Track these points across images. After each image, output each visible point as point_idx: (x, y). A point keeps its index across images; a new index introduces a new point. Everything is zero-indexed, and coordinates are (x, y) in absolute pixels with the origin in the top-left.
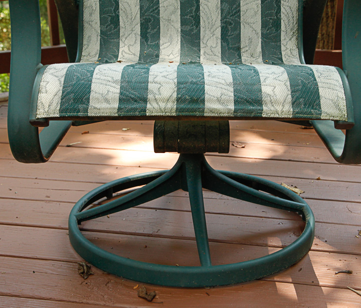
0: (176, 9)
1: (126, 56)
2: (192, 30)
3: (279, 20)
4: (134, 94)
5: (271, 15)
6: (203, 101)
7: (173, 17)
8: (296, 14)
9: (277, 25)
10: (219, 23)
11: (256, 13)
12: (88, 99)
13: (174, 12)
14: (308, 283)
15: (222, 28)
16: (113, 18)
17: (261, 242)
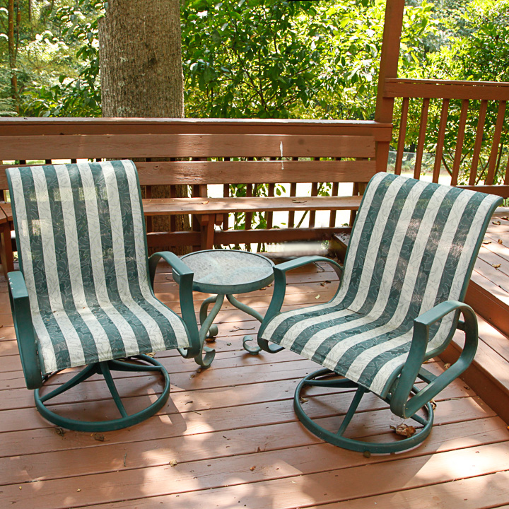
0: (79, 273)
1: (55, 305)
2: (89, 284)
3: (137, 271)
4: (90, 352)
5: (132, 269)
6: (124, 349)
7: (78, 278)
8: (145, 267)
9: (136, 274)
10: (104, 278)
11: (124, 269)
12: (69, 359)
13: (78, 276)
14: (174, 413)
15: (106, 280)
16: (43, 284)
17: (144, 393)
